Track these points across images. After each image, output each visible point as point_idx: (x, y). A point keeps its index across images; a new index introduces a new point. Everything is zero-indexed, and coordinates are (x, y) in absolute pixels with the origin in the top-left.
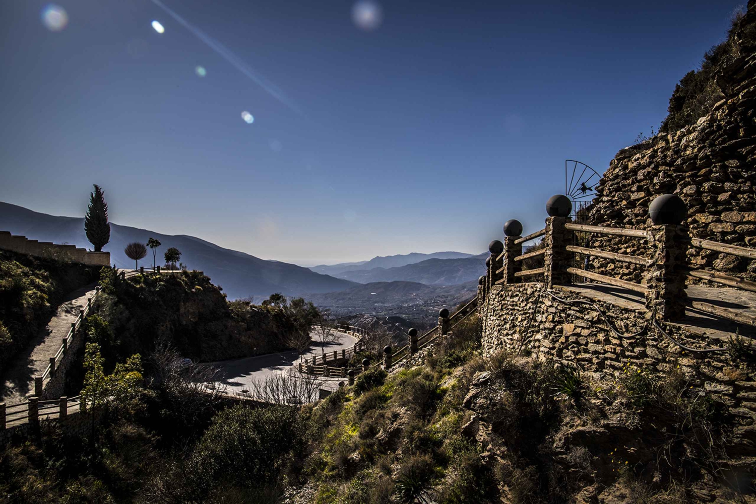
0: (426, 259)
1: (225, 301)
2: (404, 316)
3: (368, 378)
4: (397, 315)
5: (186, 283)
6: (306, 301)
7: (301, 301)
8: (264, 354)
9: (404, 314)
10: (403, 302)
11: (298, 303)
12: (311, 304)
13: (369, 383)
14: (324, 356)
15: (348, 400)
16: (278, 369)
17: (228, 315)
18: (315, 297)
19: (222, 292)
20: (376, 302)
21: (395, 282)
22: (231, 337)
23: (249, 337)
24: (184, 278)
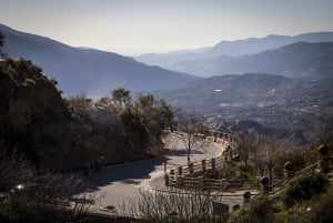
0: (291, 42)
1: (60, 98)
2: (259, 120)
3: (305, 184)
4: (250, 119)
5: (14, 76)
6: (155, 98)
7: (150, 98)
8: (113, 164)
9: (258, 116)
10: (258, 101)
11: (146, 101)
12: (163, 102)
13: (306, 190)
14: (191, 165)
15: (277, 211)
16: (133, 183)
17: (67, 115)
18: (163, 94)
19: (57, 86)
20: (222, 102)
21: (248, 74)
22: (74, 144)
23: (96, 144)
24: (10, 67)
